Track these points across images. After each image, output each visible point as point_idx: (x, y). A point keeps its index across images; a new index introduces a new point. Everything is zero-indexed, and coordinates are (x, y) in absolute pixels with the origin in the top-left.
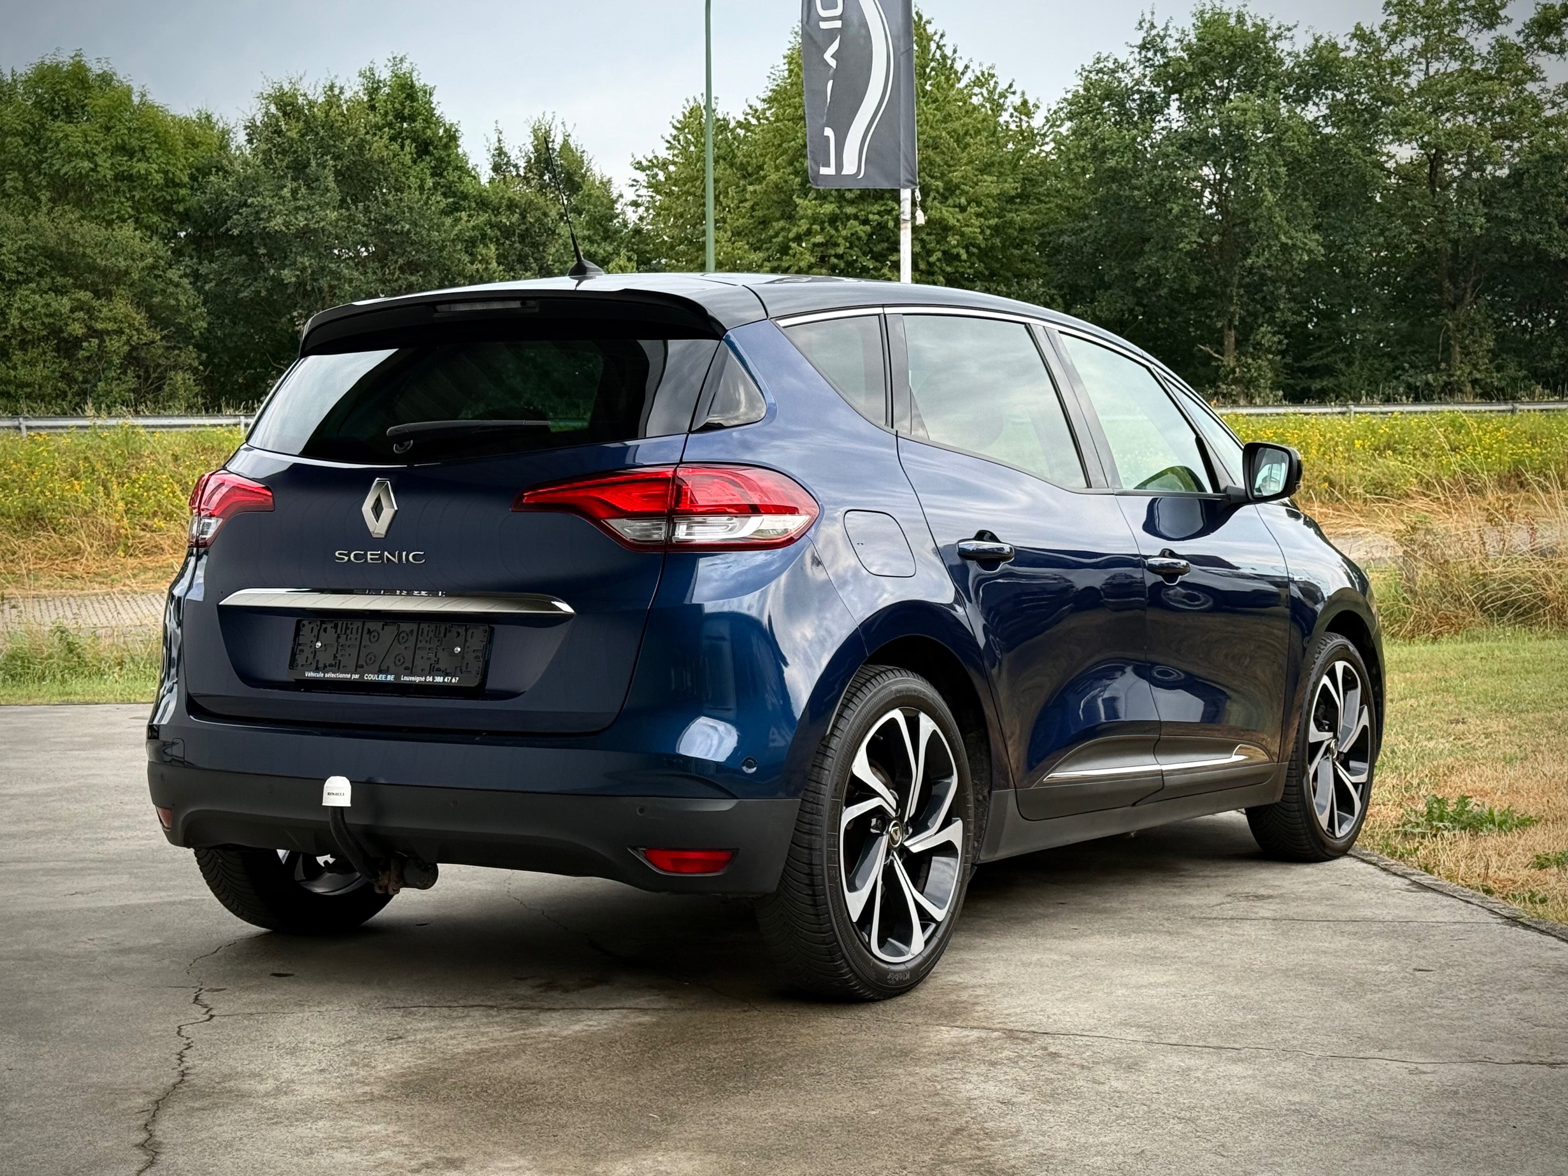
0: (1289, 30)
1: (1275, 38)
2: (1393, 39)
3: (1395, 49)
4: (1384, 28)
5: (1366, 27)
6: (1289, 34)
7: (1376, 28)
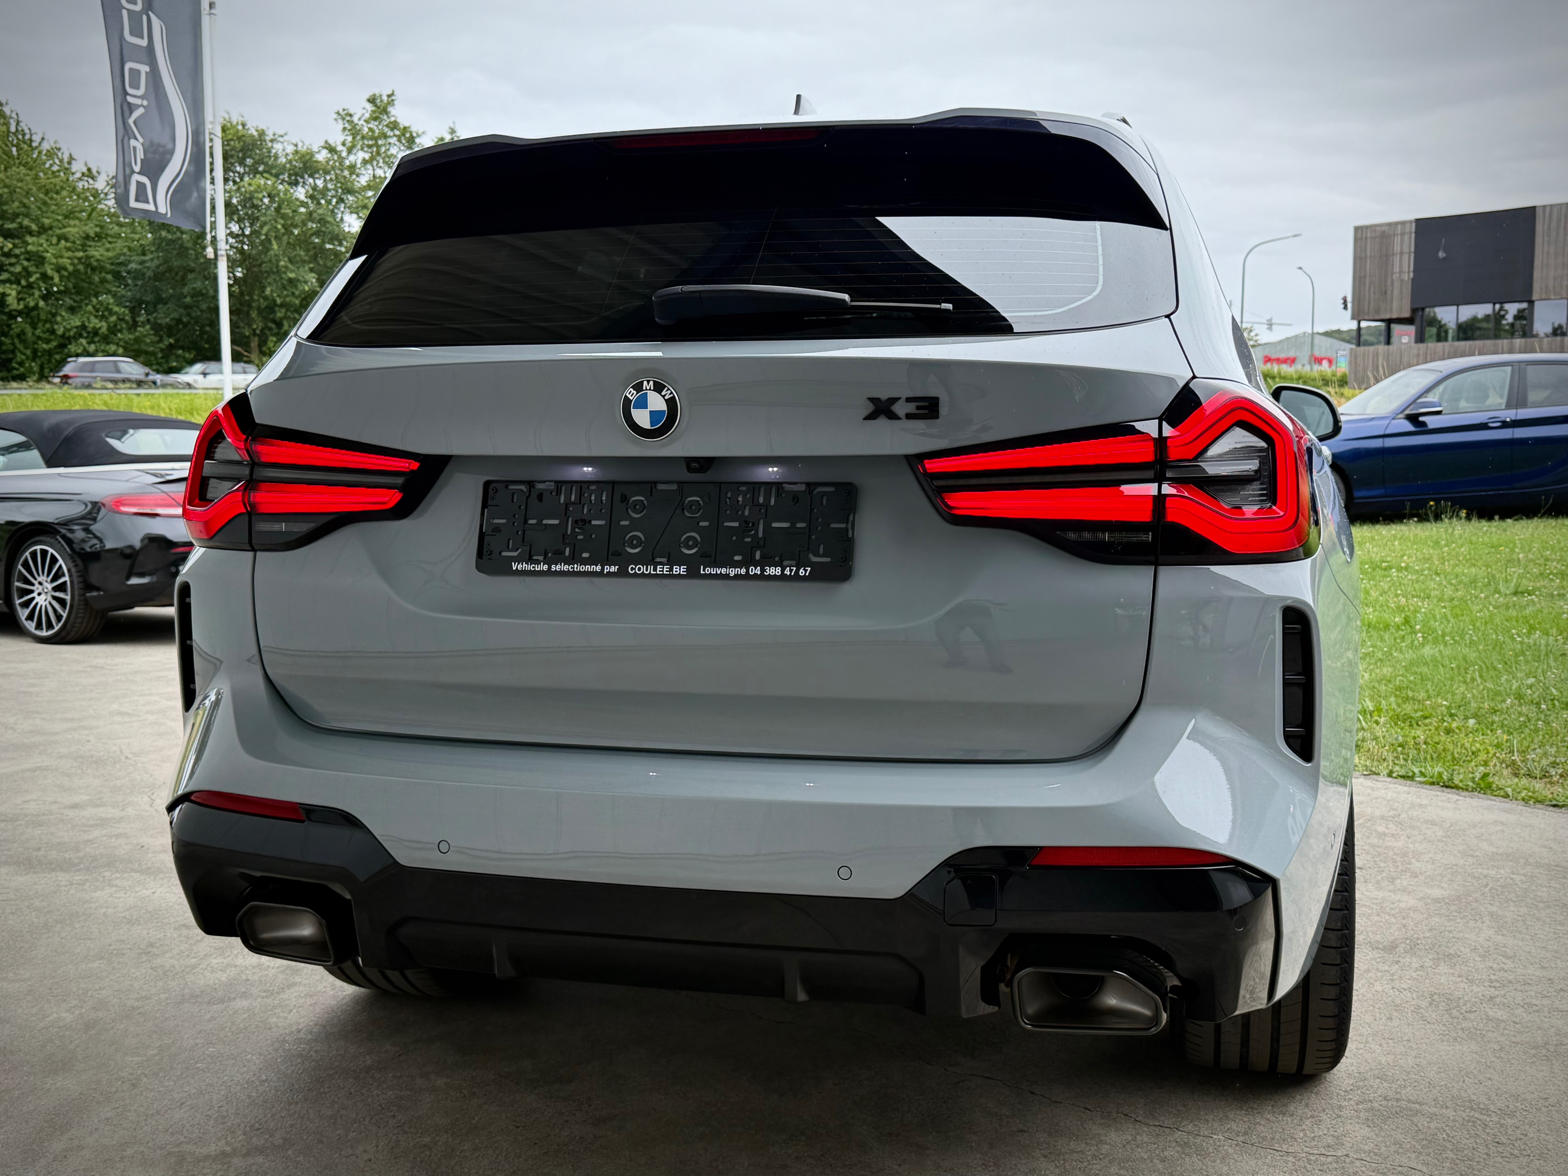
0: (282, 136)
1: (272, 141)
2: (350, 151)
3: (352, 158)
4: (344, 144)
5: (331, 142)
6: (281, 139)
7: (339, 143)
